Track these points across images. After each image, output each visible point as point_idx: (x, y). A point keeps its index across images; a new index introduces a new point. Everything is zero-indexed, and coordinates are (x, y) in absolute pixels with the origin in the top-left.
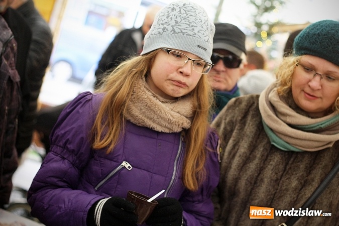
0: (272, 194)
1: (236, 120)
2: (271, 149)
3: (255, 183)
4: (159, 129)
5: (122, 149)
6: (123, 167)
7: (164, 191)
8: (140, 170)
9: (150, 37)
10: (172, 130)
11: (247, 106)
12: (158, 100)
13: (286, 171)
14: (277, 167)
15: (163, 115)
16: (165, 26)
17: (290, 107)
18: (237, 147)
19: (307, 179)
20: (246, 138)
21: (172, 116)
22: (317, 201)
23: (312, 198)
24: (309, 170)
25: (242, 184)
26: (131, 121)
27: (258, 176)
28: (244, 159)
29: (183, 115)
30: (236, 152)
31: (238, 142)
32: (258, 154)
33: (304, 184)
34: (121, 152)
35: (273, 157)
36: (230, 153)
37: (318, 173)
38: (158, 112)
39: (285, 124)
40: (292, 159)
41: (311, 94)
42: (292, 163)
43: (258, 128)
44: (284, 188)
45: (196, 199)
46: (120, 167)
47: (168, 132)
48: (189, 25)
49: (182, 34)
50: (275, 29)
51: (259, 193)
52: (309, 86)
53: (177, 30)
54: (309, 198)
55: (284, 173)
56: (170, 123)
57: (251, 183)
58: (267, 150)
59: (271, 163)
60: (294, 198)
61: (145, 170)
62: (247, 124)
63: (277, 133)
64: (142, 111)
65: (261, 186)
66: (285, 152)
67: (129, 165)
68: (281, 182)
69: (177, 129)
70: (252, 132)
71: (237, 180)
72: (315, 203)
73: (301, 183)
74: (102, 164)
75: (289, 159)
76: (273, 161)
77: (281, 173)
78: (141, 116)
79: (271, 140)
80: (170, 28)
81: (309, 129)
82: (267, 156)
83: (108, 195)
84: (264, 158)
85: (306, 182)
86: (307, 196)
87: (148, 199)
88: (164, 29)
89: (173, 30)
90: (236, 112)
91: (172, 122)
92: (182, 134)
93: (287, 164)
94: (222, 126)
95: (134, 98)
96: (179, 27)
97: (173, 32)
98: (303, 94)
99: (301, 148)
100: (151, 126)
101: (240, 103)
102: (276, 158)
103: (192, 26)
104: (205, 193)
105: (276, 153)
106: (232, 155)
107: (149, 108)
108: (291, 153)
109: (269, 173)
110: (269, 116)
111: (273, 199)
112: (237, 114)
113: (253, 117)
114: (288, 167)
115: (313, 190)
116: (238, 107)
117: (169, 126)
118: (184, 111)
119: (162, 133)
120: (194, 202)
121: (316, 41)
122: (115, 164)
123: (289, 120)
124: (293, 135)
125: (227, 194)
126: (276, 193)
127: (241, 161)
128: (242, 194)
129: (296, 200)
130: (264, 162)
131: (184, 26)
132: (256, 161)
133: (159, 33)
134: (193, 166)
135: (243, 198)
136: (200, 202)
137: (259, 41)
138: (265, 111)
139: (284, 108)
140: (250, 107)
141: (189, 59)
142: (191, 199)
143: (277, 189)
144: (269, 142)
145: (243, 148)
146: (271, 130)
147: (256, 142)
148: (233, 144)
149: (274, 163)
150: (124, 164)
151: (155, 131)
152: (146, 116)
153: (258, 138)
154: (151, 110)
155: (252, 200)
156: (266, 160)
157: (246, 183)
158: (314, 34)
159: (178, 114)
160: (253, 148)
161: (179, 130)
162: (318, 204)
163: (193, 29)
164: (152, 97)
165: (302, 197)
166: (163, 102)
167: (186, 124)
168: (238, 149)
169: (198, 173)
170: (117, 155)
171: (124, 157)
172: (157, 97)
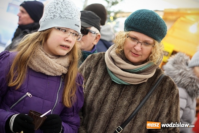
0: (112, 109)
1: (92, 67)
2: (112, 83)
3: (103, 103)
4: (48, 73)
5: (26, 85)
6: (26, 96)
7: (51, 110)
8: (37, 97)
9: (45, 20)
10: (56, 74)
11: (98, 59)
12: (48, 57)
13: (120, 96)
14: (115, 94)
15: (51, 66)
16: (55, 14)
17: (123, 59)
18: (92, 83)
19: (132, 100)
20: (97, 78)
21: (56, 66)
22: (138, 113)
23: (136, 111)
24: (134, 95)
25: (96, 103)
26: (32, 69)
27: (104, 99)
28: (97, 89)
29: (63, 66)
30: (92, 85)
31: (93, 80)
32: (105, 86)
33: (131, 103)
34: (26, 87)
35: (113, 88)
36: (88, 86)
37: (139, 97)
38: (48, 64)
39: (120, 69)
40: (124, 89)
41: (136, 54)
42: (124, 91)
43: (104, 71)
44: (119, 106)
45: (69, 114)
46: (25, 96)
47: (54, 75)
48: (69, 13)
49: (66, 18)
50: (118, 15)
51: (105, 109)
52: (135, 49)
53: (63, 16)
54: (134, 111)
55: (119, 97)
56: (55, 70)
57: (100, 103)
58: (109, 84)
59: (112, 91)
60: (125, 111)
61: (39, 97)
62: (98, 69)
63: (115, 74)
64: (38, 63)
65: (106, 105)
66: (120, 85)
67: (30, 94)
68: (118, 102)
69: (59, 74)
70: (101, 74)
71: (92, 101)
72: (137, 114)
73: (129, 102)
74: (14, 94)
75: (122, 89)
76: (113, 90)
77: (117, 97)
78: (38, 66)
79: (111, 78)
80: (58, 15)
81: (133, 72)
82: (110, 88)
83: (18, 112)
84: (108, 88)
85: (132, 102)
86: (133, 110)
87: (42, 115)
88: (54, 16)
89: (60, 16)
90: (92, 62)
91: (56, 70)
92: (62, 77)
93: (121, 92)
94: (84, 71)
95: (34, 55)
96: (64, 14)
97: (60, 17)
98: (131, 53)
99: (129, 83)
100: (44, 72)
101: (94, 57)
102: (115, 89)
103: (71, 13)
104: (75, 111)
105: (115, 86)
106: (90, 87)
107: (43, 61)
108: (123, 85)
109: (111, 97)
110: (110, 64)
111: (113, 112)
112: (92, 64)
113: (101, 65)
114: (122, 93)
115: (136, 106)
116: (93, 59)
117: (54, 72)
118: (64, 63)
119: (50, 76)
120: (68, 116)
121: (138, 23)
122: (22, 94)
123: (122, 66)
124: (124, 75)
125: (87, 110)
126: (115, 108)
127: (95, 90)
128: (96, 109)
129: (126, 112)
130: (108, 91)
131: (66, 14)
132: (104, 90)
133: (51, 18)
134: (69, 93)
135: (96, 112)
136: (72, 116)
137: (109, 22)
138: (108, 62)
139: (119, 60)
140: (100, 59)
141: (71, 33)
142: (67, 115)
143: (116, 106)
144: (111, 79)
145: (96, 83)
146: (112, 72)
147: (103, 79)
148: (90, 81)
149: (113, 92)
150: (27, 94)
151: (46, 75)
152: (41, 66)
153: (105, 77)
154: (44, 63)
155: (101, 113)
156: (109, 89)
157: (98, 103)
158: (137, 19)
159: (60, 65)
160: (101, 83)
161: (61, 74)
162: (139, 114)
163: (72, 15)
164: (45, 55)
165: (130, 110)
166: (51, 58)
167: (65, 71)
168: (93, 84)
169: (71, 97)
170: (23, 88)
171: (27, 90)
172: (47, 55)
